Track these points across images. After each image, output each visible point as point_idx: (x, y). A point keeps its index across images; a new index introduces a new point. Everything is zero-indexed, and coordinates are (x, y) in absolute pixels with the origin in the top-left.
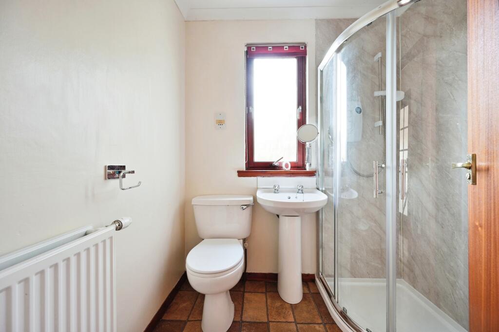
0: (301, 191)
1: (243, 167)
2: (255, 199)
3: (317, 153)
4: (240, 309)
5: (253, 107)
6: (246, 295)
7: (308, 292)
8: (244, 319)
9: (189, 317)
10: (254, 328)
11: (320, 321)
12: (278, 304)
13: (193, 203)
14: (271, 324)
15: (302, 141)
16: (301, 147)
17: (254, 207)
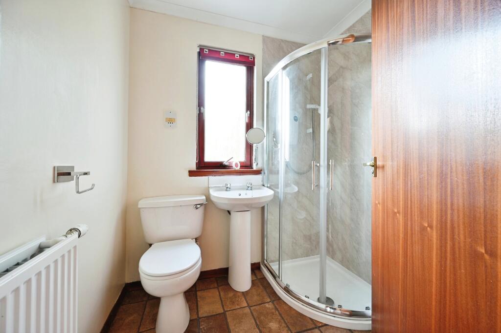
0: (250, 188)
1: (194, 167)
2: (208, 198)
3: (263, 153)
4: (195, 307)
5: (204, 108)
6: (199, 293)
7: (256, 279)
8: (200, 316)
9: (139, 329)
10: (212, 321)
11: (269, 300)
12: (231, 294)
13: (139, 206)
14: (227, 313)
15: (250, 142)
16: (249, 148)
17: (207, 205)
